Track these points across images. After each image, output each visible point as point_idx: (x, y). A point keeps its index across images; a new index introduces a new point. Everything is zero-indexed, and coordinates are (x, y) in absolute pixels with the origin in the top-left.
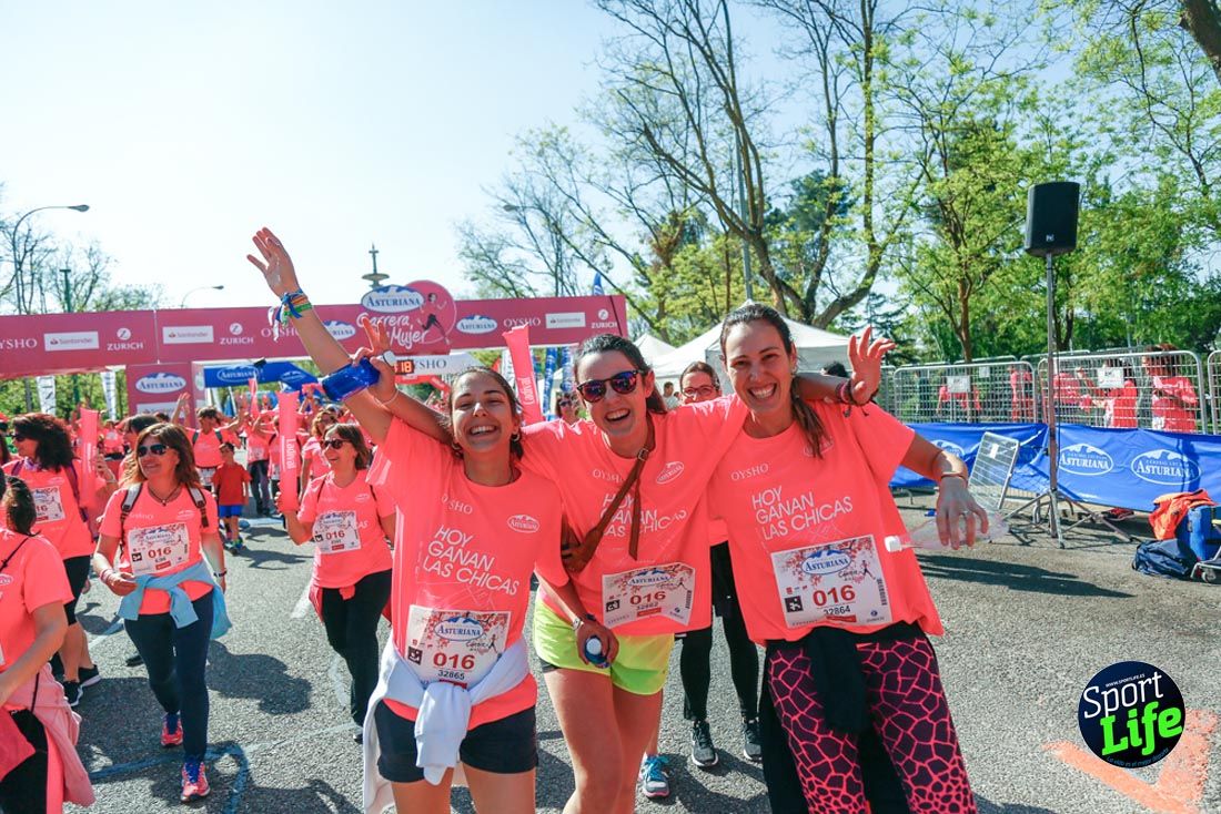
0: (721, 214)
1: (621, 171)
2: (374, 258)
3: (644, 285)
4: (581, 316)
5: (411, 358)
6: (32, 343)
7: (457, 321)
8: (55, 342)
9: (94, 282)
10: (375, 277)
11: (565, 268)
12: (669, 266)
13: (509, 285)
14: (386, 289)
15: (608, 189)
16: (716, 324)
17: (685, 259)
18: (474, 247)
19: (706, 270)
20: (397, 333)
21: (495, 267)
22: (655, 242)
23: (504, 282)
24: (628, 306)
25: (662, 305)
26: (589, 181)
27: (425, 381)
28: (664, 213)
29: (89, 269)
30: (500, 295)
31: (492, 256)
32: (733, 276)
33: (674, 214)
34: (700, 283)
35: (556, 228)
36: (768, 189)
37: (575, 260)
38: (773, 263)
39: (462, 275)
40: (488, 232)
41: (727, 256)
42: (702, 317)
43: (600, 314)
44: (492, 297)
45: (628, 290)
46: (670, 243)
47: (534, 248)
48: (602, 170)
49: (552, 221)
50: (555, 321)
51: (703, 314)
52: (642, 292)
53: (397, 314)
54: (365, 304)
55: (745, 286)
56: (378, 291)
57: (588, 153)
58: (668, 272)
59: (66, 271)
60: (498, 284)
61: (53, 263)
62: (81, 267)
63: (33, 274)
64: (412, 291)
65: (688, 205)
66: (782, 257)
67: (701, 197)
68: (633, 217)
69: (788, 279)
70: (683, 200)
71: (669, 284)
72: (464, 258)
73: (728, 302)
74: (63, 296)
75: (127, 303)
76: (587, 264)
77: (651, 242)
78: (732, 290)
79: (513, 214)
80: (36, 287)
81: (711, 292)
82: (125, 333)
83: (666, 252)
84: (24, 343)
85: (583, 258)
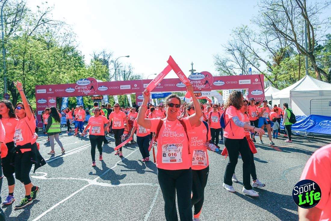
0: (298, 48)
1: (265, 37)
2: (192, 66)
3: (270, 71)
4: (250, 81)
5: (201, 92)
6: (118, 87)
7: (213, 82)
8: (123, 87)
9: (130, 73)
10: (192, 71)
11: (245, 67)
12: (279, 65)
13: (228, 72)
14: (195, 74)
15: (260, 43)
16: (294, 83)
17: (285, 63)
18: (219, 62)
19: (292, 66)
20: (197, 85)
21: (224, 67)
22: (274, 58)
23: (227, 71)
24: (265, 78)
25: (276, 77)
26: (254, 41)
27: (204, 98)
28: (278, 49)
29: (129, 70)
30: (226, 75)
31: (224, 64)
32: (301, 67)
33: (282, 49)
34: (290, 70)
35: (243, 55)
36: (316, 38)
37: (249, 64)
38: (317, 63)
39: (215, 69)
40: (223, 57)
41: (300, 61)
42: (290, 81)
43: (255, 80)
44: (223, 75)
45: (265, 73)
46: (280, 58)
47: (236, 61)
48: (258, 37)
49: (242, 53)
50: (242, 82)
51: (290, 80)
52: (270, 73)
53: (198, 80)
54: (190, 78)
55: (306, 71)
56: (193, 74)
57: (254, 33)
58: (279, 67)
59: (124, 71)
60: (225, 72)
61: (122, 70)
62: (127, 70)
63: (118, 72)
64: (202, 74)
65: (286, 45)
66: (321, 60)
67: (291, 43)
68: (268, 51)
69: (322, 68)
70: (285, 44)
71: (279, 71)
72: (216, 65)
73: (299, 76)
74: (124, 77)
75: (136, 78)
76: (252, 65)
77: (273, 58)
78: (301, 72)
79: (230, 52)
80: (119, 75)
81: (293, 72)
82: (136, 85)
83: (278, 61)
84: (116, 88)
85: (251, 64)
